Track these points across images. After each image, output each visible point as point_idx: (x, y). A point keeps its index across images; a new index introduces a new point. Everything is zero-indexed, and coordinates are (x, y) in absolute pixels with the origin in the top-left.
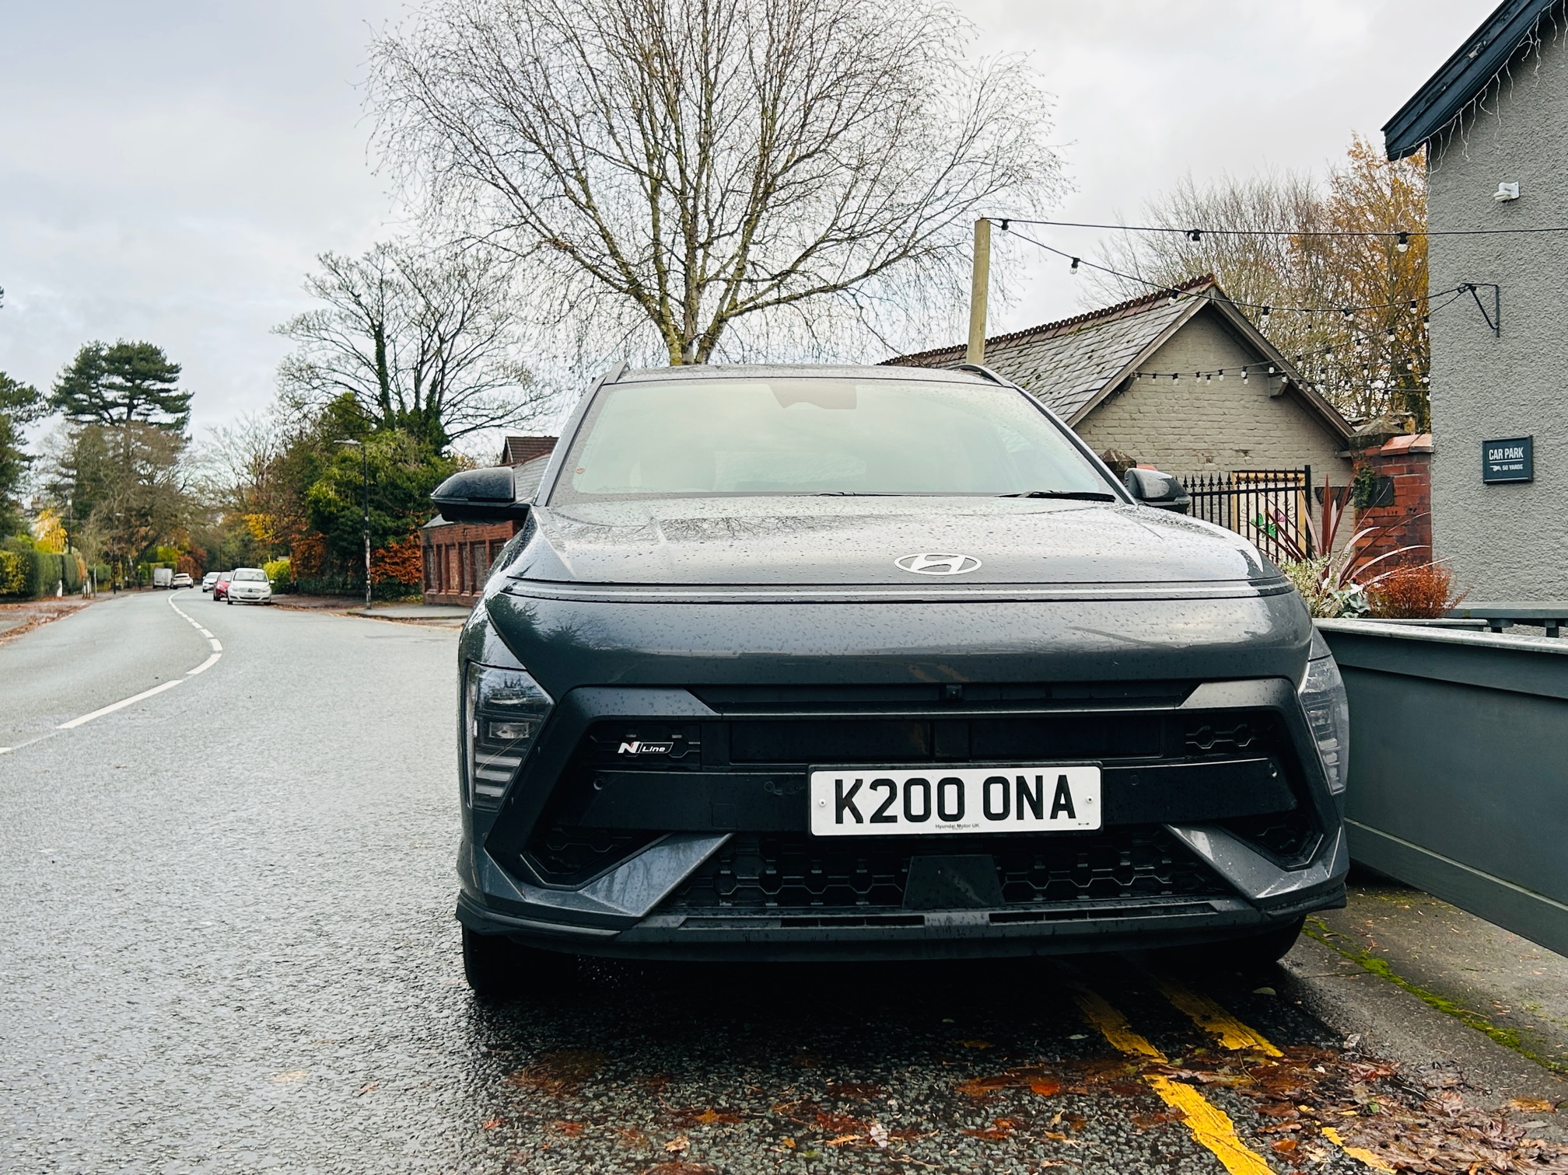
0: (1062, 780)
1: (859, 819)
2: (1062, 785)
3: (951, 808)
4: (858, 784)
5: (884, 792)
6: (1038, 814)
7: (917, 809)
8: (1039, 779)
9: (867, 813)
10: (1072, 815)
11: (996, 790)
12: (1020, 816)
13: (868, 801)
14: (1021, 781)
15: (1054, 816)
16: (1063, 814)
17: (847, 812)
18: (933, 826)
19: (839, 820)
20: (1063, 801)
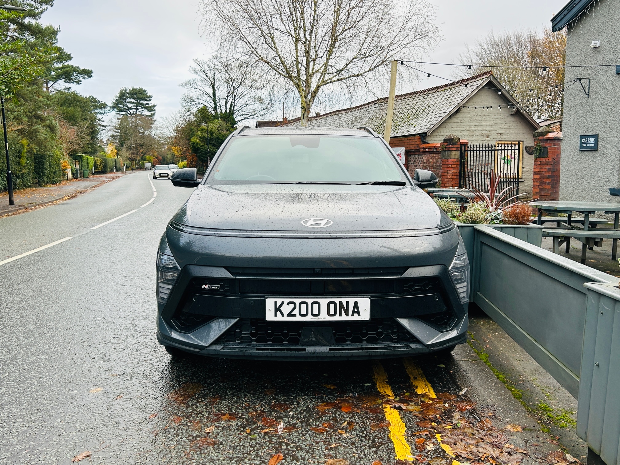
0: (356, 303)
1: (283, 315)
2: (356, 305)
3: (315, 312)
4: (283, 303)
5: (292, 306)
6: (347, 315)
7: (304, 312)
8: (347, 302)
9: (286, 313)
10: (359, 315)
11: (332, 306)
12: (340, 315)
13: (286, 309)
14: (341, 303)
15: (353, 315)
16: (356, 315)
17: (278, 313)
18: (309, 318)
19: (276, 315)
20: (356, 310)
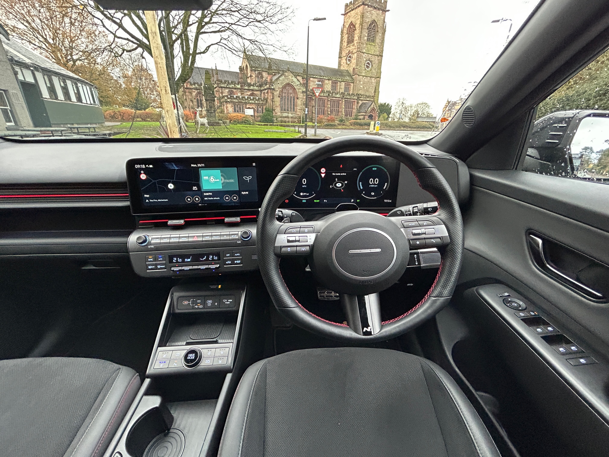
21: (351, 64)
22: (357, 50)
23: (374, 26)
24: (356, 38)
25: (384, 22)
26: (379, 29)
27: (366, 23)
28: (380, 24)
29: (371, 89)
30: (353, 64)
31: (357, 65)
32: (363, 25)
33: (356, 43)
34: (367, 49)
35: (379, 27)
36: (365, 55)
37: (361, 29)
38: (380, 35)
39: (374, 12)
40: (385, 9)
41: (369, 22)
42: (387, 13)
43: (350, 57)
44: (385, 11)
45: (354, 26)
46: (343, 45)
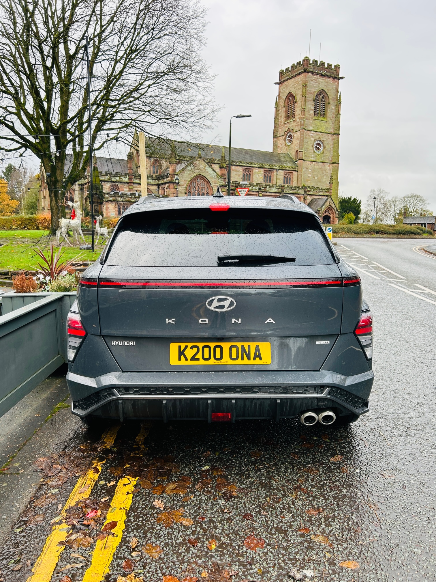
21: (293, 146)
22: (299, 127)
23: (323, 97)
24: (298, 111)
25: (338, 91)
26: (330, 101)
27: (311, 93)
28: (331, 94)
29: (325, 179)
30: (295, 145)
31: (301, 146)
32: (307, 96)
33: (299, 118)
34: (315, 125)
35: (330, 97)
36: (313, 134)
37: (305, 101)
38: (333, 107)
39: (321, 79)
40: (338, 76)
41: (315, 92)
42: (340, 80)
43: (290, 136)
44: (337, 78)
45: (294, 97)
46: (280, 121)
